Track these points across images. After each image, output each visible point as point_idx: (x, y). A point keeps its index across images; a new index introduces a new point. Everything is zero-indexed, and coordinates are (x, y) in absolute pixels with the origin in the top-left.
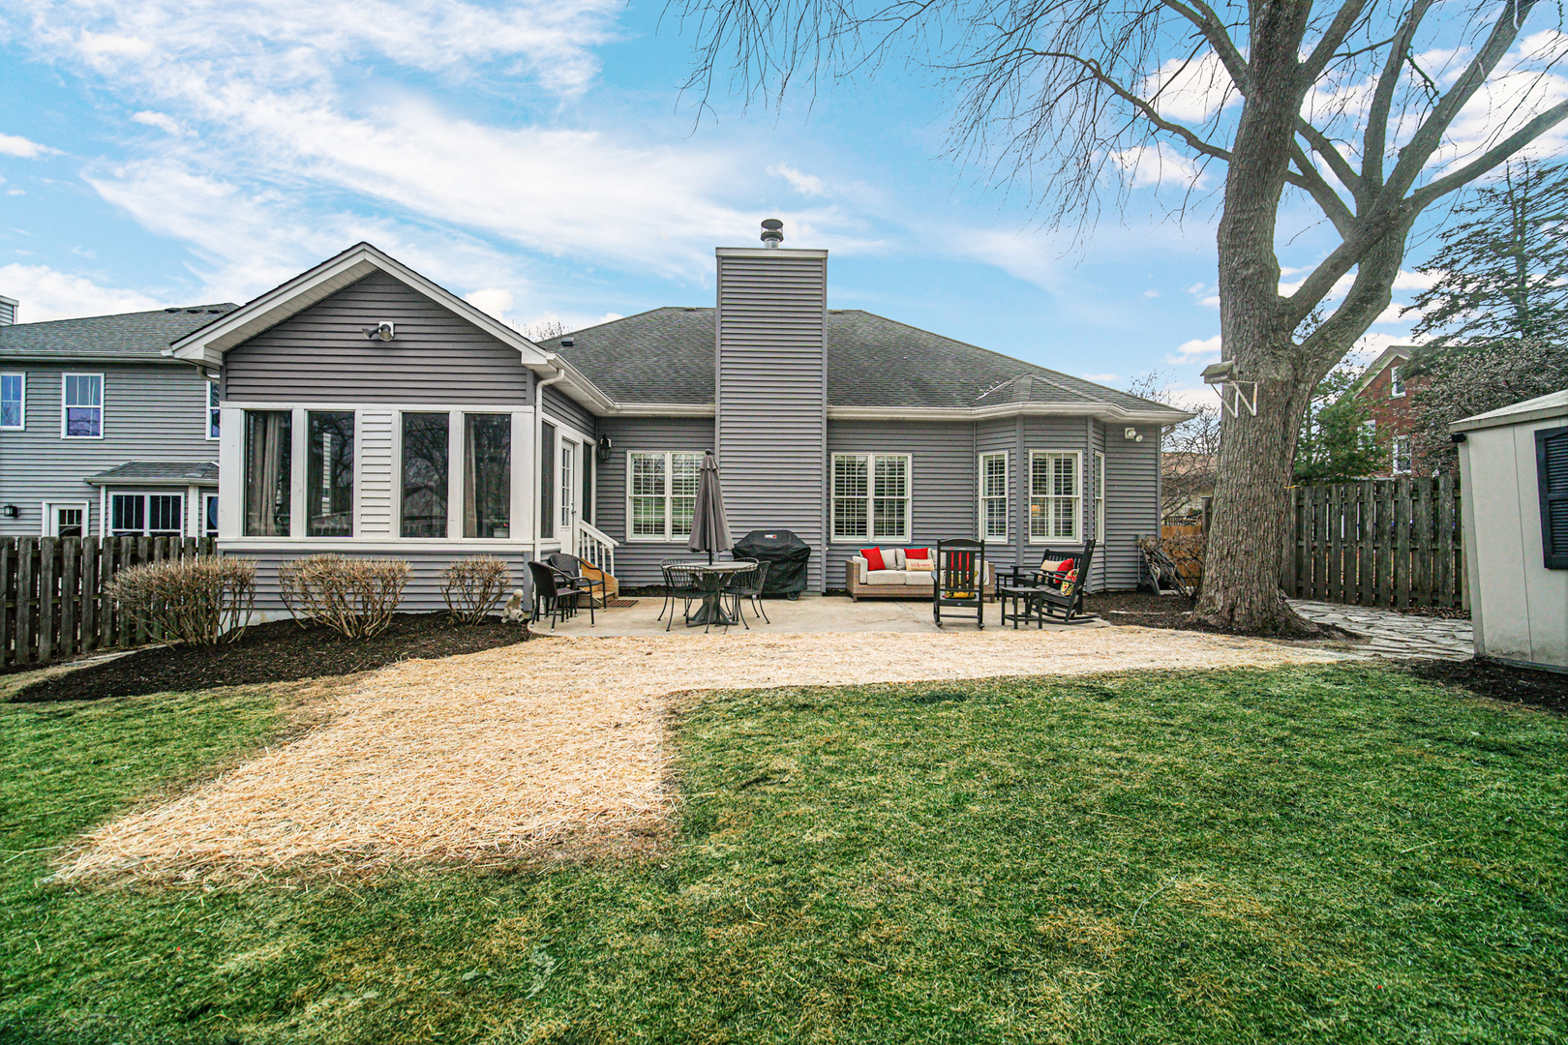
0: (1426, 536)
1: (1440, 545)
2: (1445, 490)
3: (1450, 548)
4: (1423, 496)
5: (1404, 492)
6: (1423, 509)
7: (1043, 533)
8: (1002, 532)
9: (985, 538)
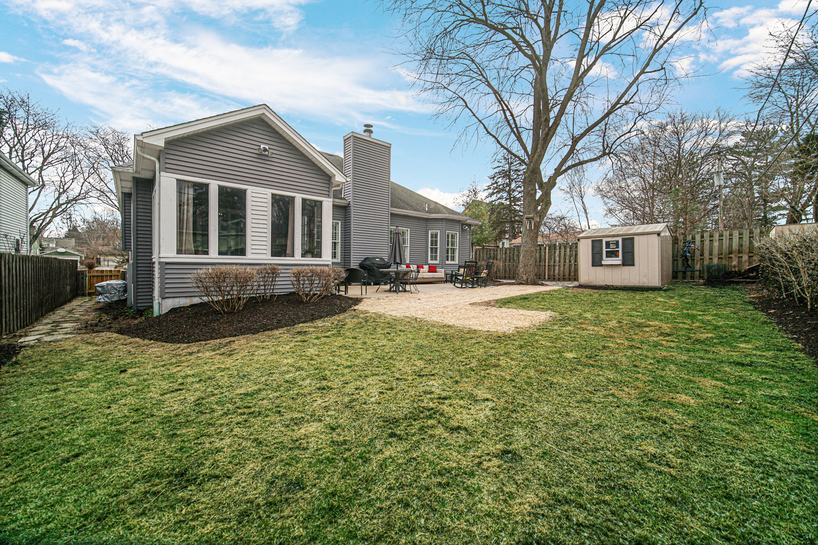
7: (448, 260)
8: (436, 259)
9: (430, 262)
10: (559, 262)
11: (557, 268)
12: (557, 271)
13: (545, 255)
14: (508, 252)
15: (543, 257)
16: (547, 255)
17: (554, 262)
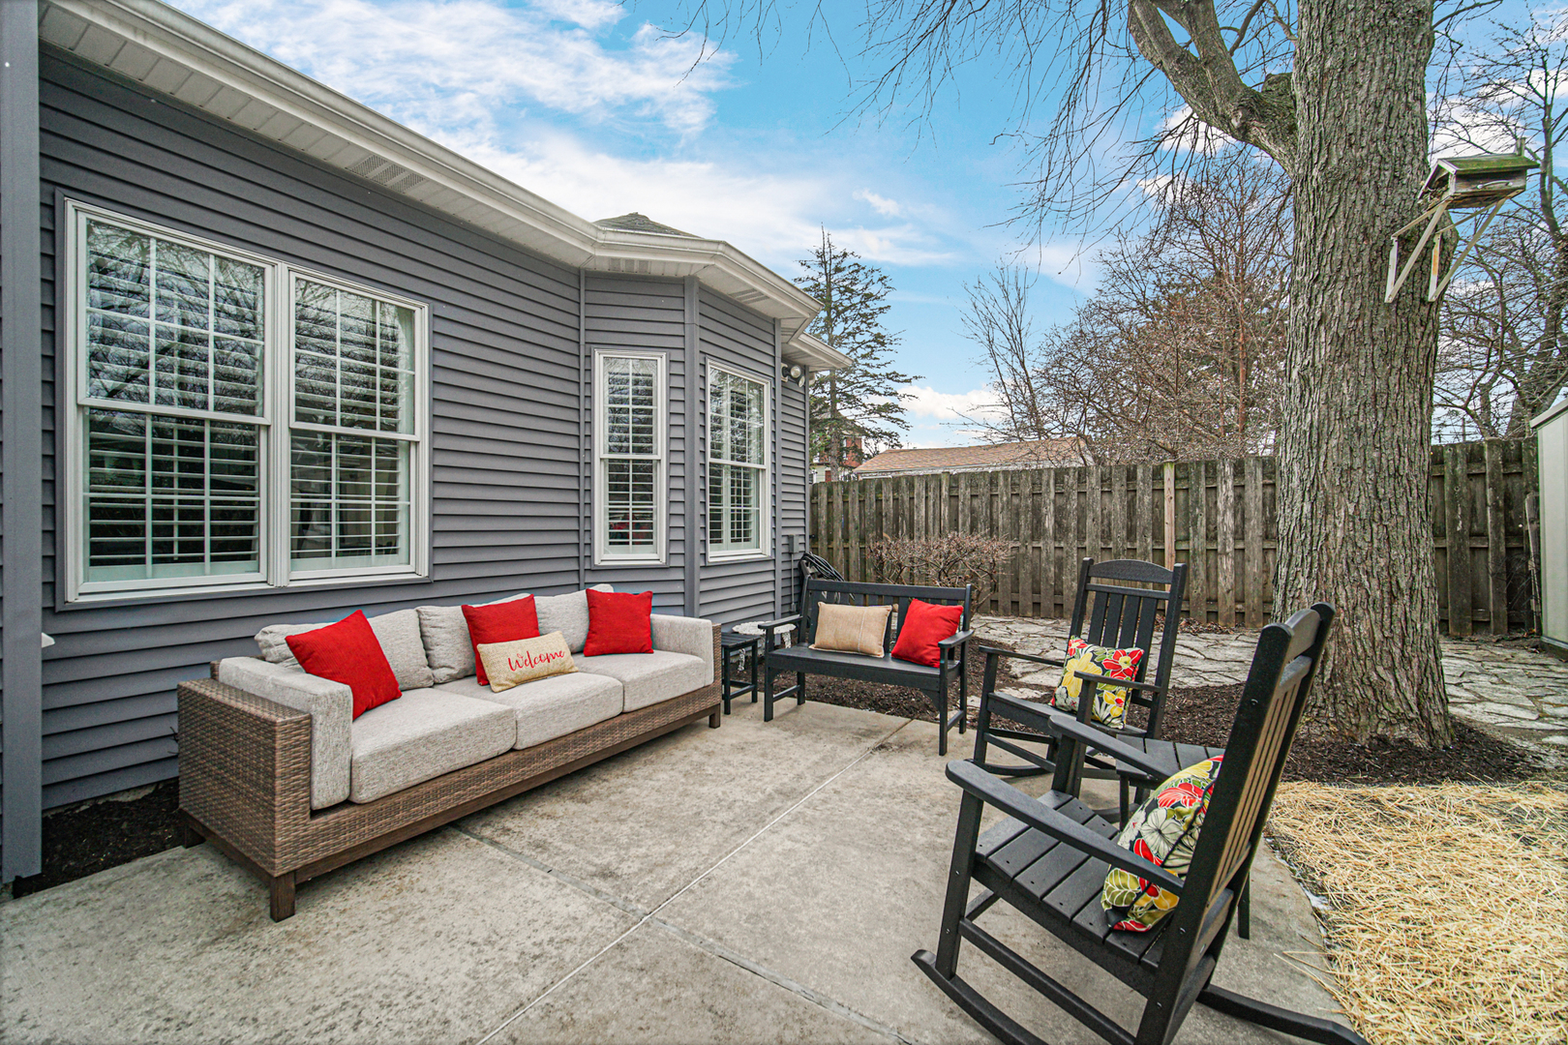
0: (1119, 533)
1: (1137, 544)
2: (1143, 481)
3: (1150, 548)
4: (1117, 487)
5: (1094, 481)
6: (1117, 505)
7: (716, 537)
8: (645, 537)
9: (605, 554)
10: (1240, 534)
11: (1227, 564)
12: (1225, 581)
13: (1158, 507)
14: (964, 492)
15: (1145, 517)
16: (1169, 507)
17: (1212, 536)
